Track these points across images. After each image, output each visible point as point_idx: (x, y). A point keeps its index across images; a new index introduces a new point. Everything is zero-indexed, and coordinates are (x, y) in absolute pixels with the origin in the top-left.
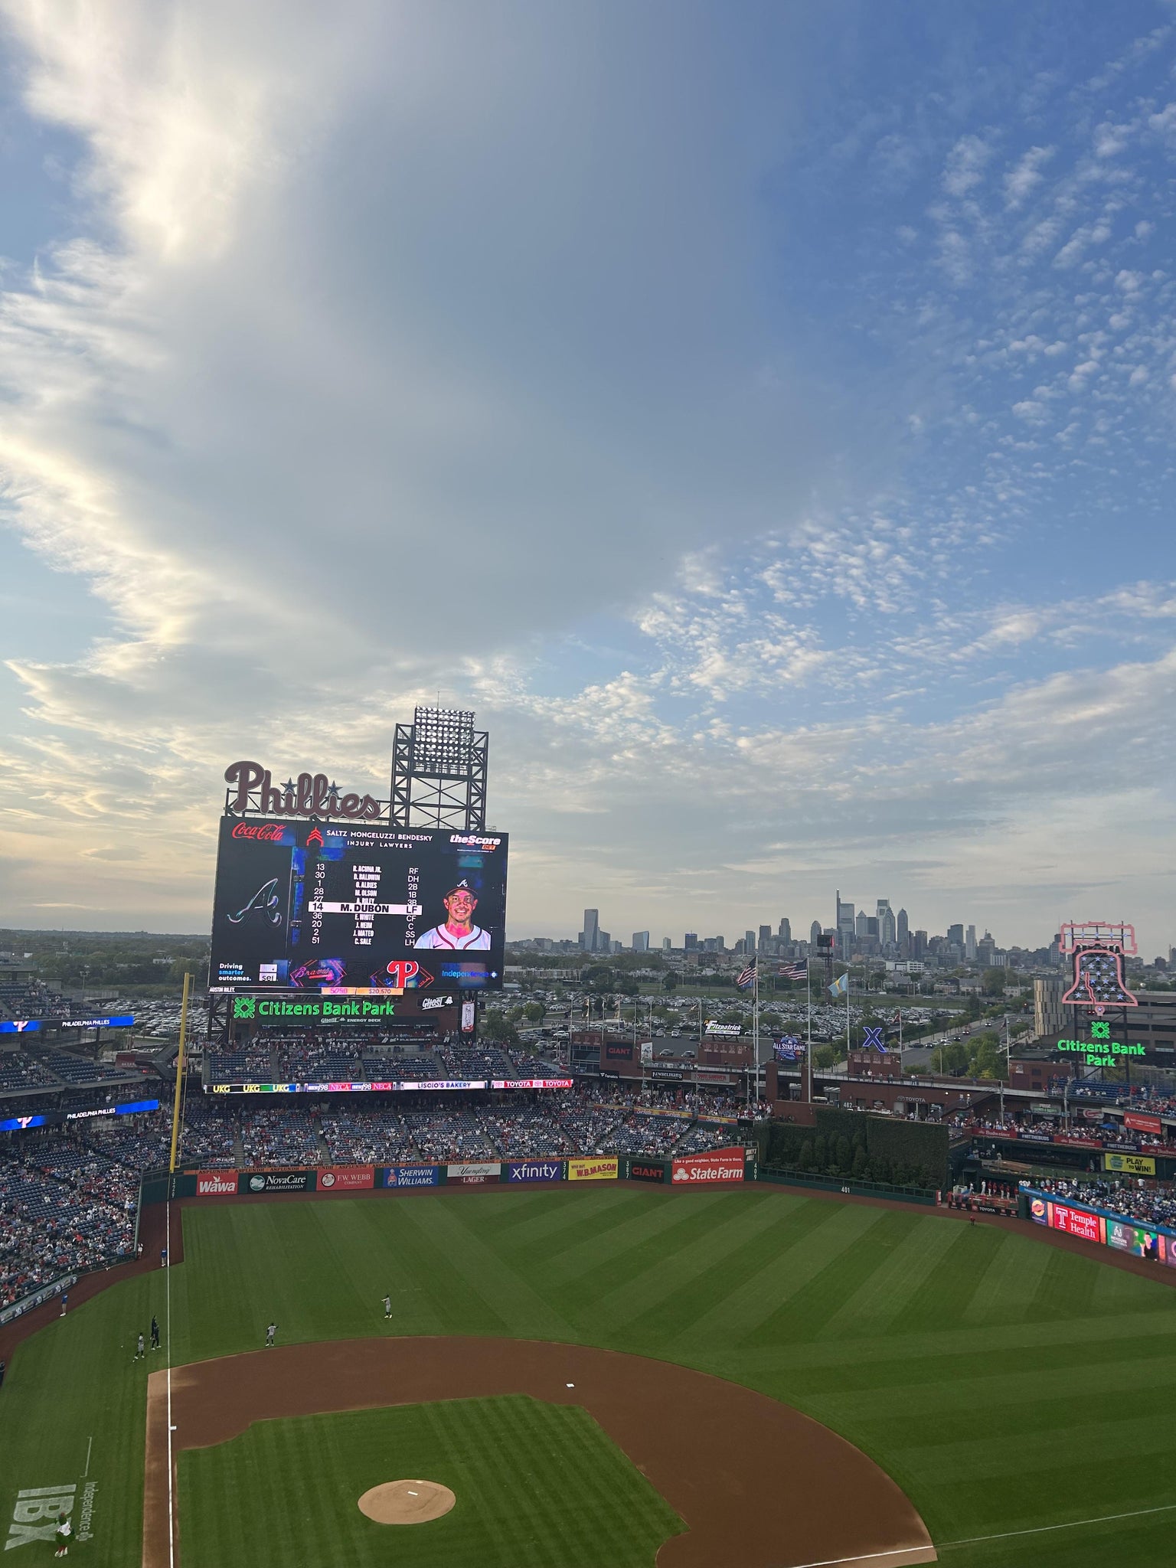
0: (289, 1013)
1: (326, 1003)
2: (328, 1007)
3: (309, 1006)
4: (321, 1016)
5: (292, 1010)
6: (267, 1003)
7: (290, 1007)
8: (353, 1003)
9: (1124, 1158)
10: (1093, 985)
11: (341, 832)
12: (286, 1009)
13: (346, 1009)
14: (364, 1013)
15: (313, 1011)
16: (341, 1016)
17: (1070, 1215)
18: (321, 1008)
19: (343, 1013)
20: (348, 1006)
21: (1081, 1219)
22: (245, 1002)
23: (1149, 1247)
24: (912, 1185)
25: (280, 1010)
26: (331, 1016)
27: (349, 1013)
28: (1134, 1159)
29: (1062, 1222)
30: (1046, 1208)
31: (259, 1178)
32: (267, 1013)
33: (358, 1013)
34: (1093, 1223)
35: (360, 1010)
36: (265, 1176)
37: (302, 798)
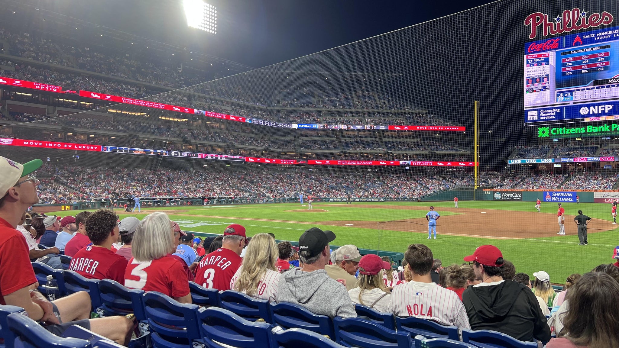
0: (567, 133)
1: (588, 127)
2: (590, 129)
3: (579, 129)
4: (586, 133)
5: (569, 131)
6: (555, 129)
7: (568, 130)
8: (605, 125)
11: (591, 35)
12: (566, 131)
13: (601, 129)
14: (613, 130)
15: (581, 131)
16: (598, 132)
18: (586, 129)
19: (600, 131)
20: (602, 127)
22: (544, 129)
25: (563, 131)
26: (593, 132)
27: (603, 130)
31: (498, 194)
32: (555, 134)
33: (609, 130)
35: (610, 128)
36: (501, 192)
37: (565, 23)
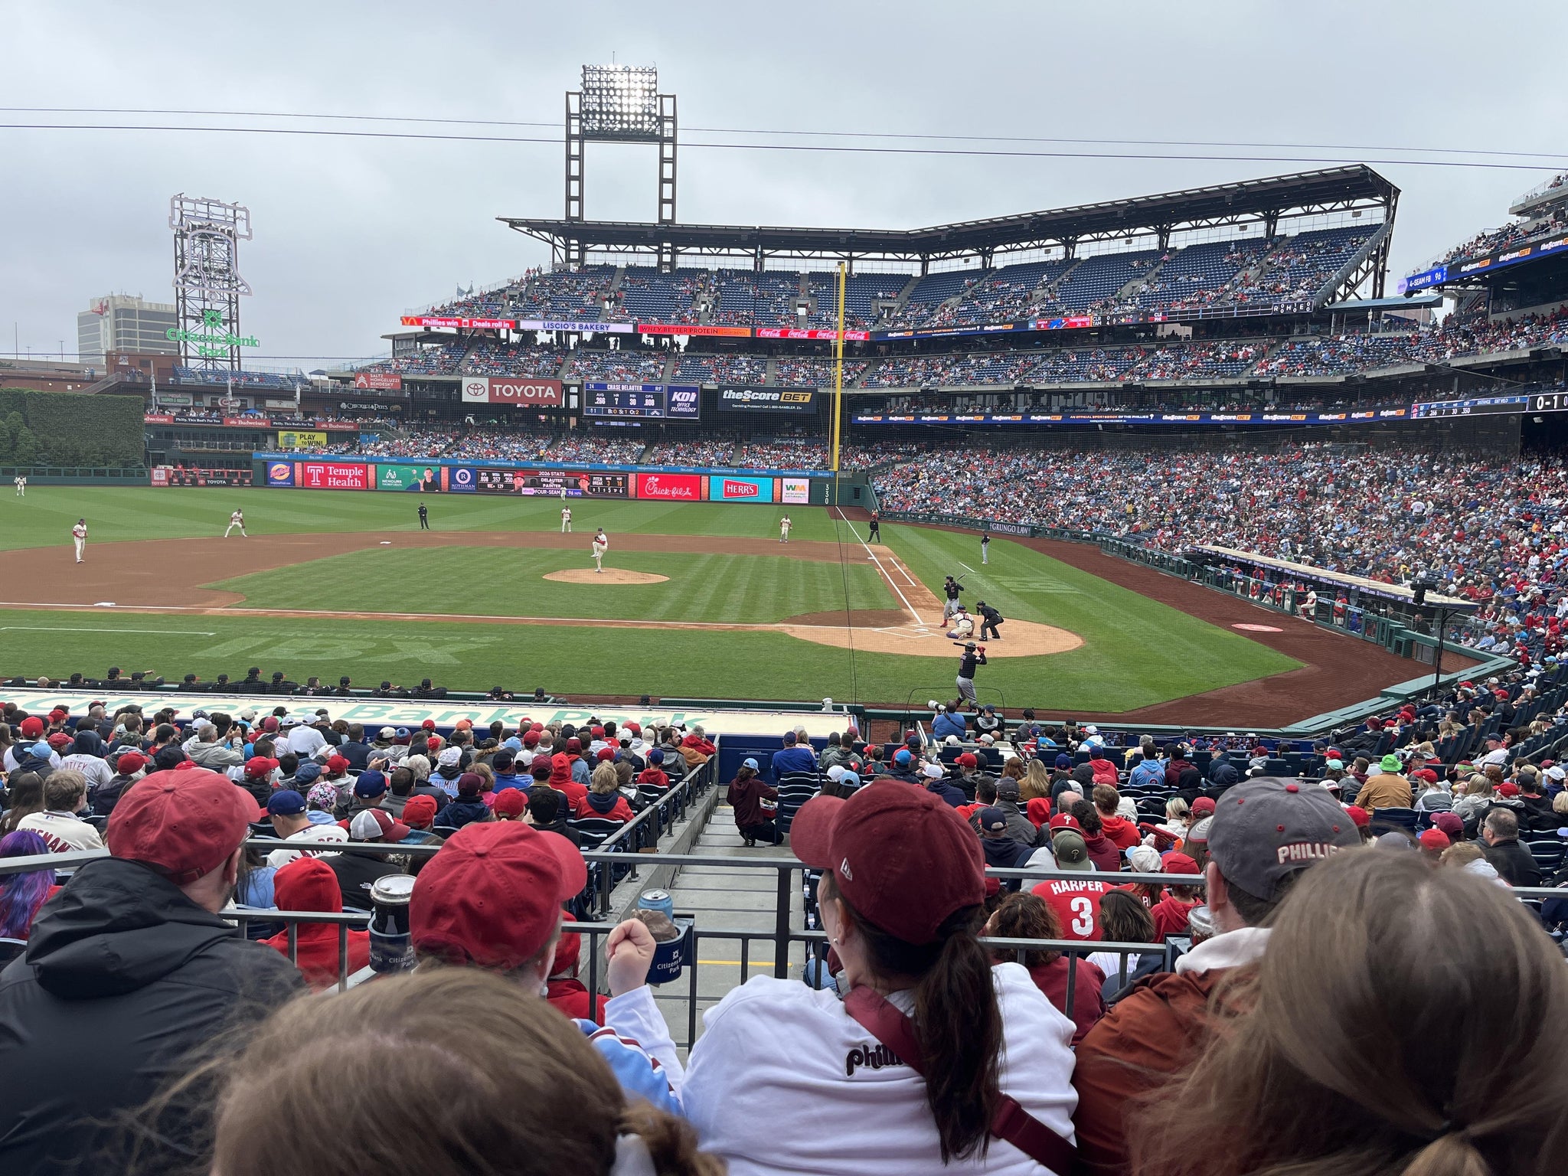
9: (297, 434)
10: (205, 269)
17: (327, 471)
21: (342, 472)
23: (429, 481)
24: (114, 465)
28: (307, 434)
29: (316, 481)
30: (292, 472)
34: (358, 472)
